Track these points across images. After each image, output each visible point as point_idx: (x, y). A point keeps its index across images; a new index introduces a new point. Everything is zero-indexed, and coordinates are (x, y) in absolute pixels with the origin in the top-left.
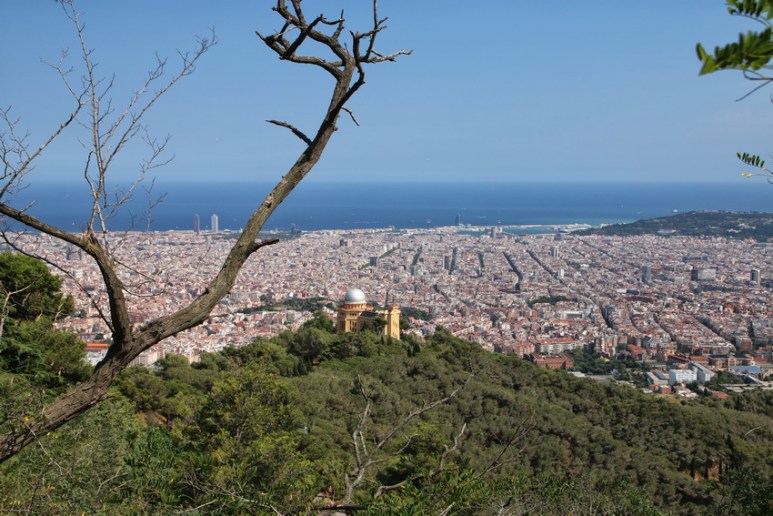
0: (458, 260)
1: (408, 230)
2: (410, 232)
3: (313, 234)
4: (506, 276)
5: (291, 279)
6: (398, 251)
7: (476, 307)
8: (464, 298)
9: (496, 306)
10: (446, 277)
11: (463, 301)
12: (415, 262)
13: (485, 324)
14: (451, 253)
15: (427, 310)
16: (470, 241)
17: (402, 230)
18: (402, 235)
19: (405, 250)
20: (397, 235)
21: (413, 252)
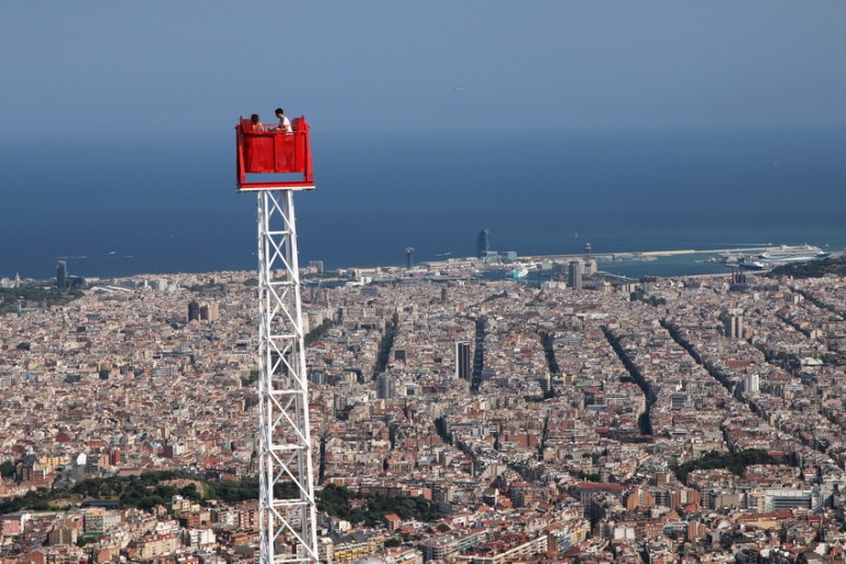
0: (491, 354)
1: (359, 272)
2: (364, 277)
3: (115, 288)
4: (615, 395)
5: (74, 413)
6: (337, 331)
7: (545, 484)
8: (516, 459)
9: (596, 478)
10: (465, 401)
11: (512, 466)
12: (383, 362)
13: (572, 527)
14: (471, 334)
15: (427, 493)
16: (517, 301)
17: (342, 271)
18: (342, 284)
19: (356, 328)
20: (332, 286)
21: (376, 333)
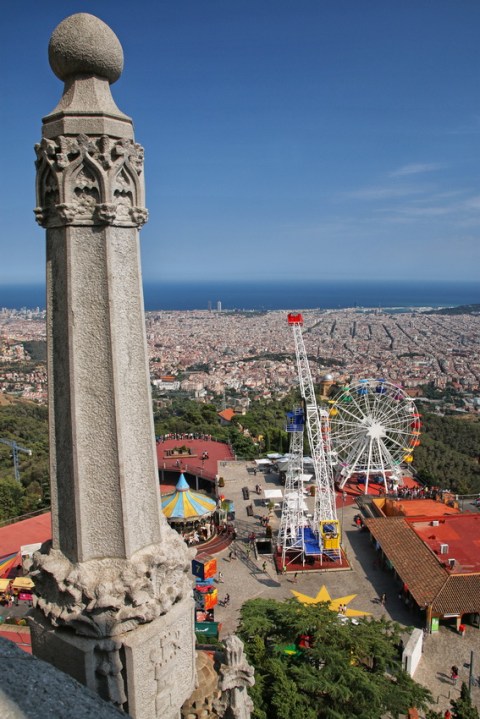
0: (357, 330)
2: (329, 311)
3: (274, 313)
4: (385, 340)
5: (265, 340)
6: (323, 323)
7: (368, 359)
8: (362, 353)
9: (379, 358)
10: (351, 340)
11: (361, 355)
12: (332, 331)
13: (373, 369)
14: (353, 325)
15: (342, 360)
16: (363, 318)
17: (324, 310)
18: (324, 313)
19: (327, 323)
20: (322, 313)
21: (331, 324)
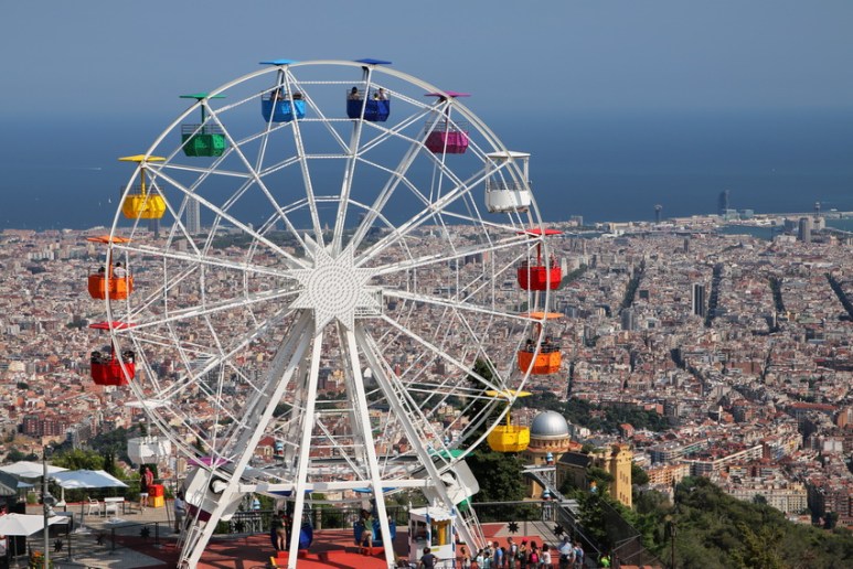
0: (725, 294)
1: (613, 225)
2: (617, 229)
3: (406, 237)
4: (834, 331)
6: (591, 274)
7: (765, 402)
8: (740, 382)
9: (810, 399)
10: (699, 334)
11: (736, 388)
12: (629, 300)
13: (785, 439)
14: (708, 278)
15: (660, 409)
16: (751, 251)
17: (599, 225)
18: (598, 235)
19: (608, 271)
20: (589, 237)
21: (625, 276)
